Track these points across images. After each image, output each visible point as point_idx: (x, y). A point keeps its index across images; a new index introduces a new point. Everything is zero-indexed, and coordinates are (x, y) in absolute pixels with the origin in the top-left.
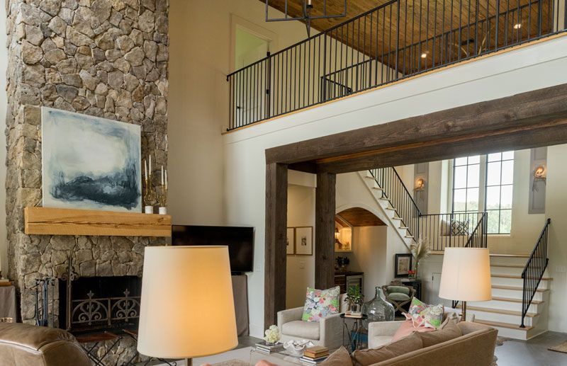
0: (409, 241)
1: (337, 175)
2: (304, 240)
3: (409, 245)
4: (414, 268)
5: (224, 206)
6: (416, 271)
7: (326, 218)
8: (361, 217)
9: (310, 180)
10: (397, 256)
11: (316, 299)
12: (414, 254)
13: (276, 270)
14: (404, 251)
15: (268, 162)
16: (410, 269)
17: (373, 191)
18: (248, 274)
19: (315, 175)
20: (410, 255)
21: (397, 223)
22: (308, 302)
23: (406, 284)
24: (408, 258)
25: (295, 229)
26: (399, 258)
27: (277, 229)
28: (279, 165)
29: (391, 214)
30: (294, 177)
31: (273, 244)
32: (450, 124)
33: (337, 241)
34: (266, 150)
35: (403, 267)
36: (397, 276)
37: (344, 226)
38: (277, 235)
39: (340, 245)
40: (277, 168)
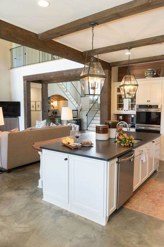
0: (77, 106)
1: (48, 84)
2: (38, 105)
4: (79, 115)
5: (10, 94)
6: (79, 116)
7: (46, 99)
8: (60, 98)
9: (39, 86)
10: (73, 110)
11: (39, 124)
12: (79, 110)
13: (28, 115)
14: (75, 109)
15: (24, 80)
16: (78, 115)
17: (62, 89)
18: (19, 117)
19: (41, 84)
21: (72, 100)
22: (37, 125)
23: (74, 120)
24: (77, 111)
25: (35, 102)
27: (27, 102)
28: (27, 81)
29: (70, 97)
30: (32, 85)
31: (26, 107)
32: (70, 73)
33: (52, 106)
34: (23, 77)
35: (74, 114)
37: (55, 101)
38: (27, 104)
39: (54, 107)
40: (27, 82)
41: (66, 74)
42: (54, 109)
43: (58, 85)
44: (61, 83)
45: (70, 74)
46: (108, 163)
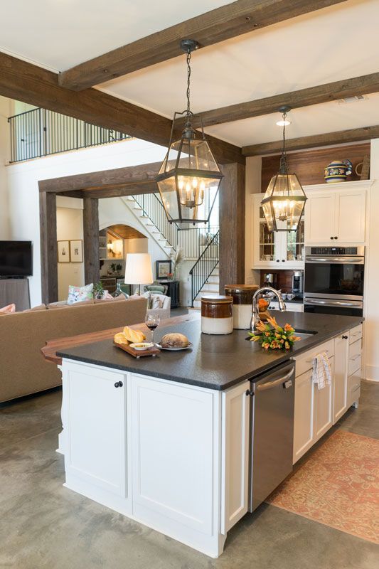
0: (168, 250)
1: (100, 200)
2: (76, 250)
3: (168, 253)
4: (173, 272)
5: (9, 225)
6: (174, 274)
7: (94, 236)
8: (127, 232)
9: (78, 203)
10: (158, 262)
11: (76, 294)
12: (174, 261)
13: (49, 273)
14: (165, 258)
15: (41, 190)
16: (170, 273)
17: (134, 211)
18: (29, 278)
19: (82, 200)
20: (170, 261)
21: (158, 236)
22: (70, 296)
23: (163, 284)
24: (168, 264)
25: (69, 242)
26: (160, 264)
27: (49, 242)
28: (49, 193)
29: (154, 229)
30: (61, 201)
31: (46, 254)
32: (149, 173)
33: (111, 251)
34: (39, 182)
35: (163, 271)
36: (158, 278)
37: (117, 239)
38: (49, 247)
39: (114, 254)
40: (47, 195)
41: (139, 174)
42: (114, 258)
43: (123, 202)
44: (130, 197)
45: (147, 175)
46: (224, 394)
